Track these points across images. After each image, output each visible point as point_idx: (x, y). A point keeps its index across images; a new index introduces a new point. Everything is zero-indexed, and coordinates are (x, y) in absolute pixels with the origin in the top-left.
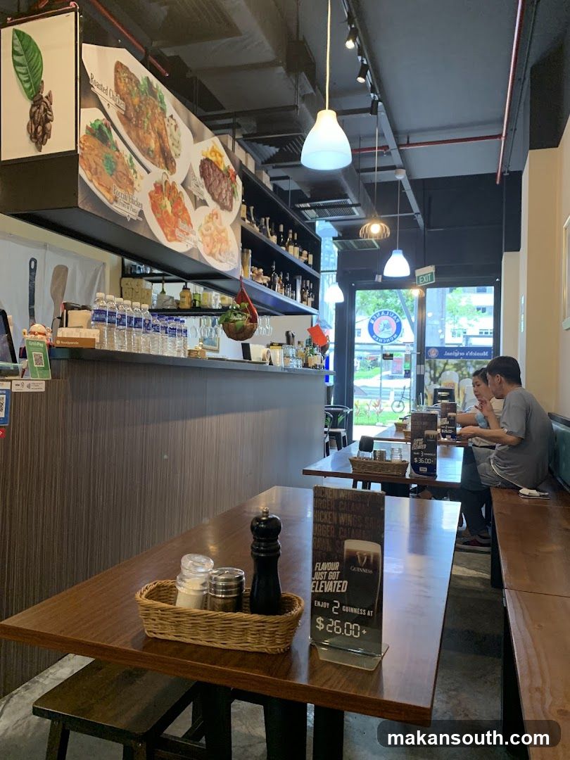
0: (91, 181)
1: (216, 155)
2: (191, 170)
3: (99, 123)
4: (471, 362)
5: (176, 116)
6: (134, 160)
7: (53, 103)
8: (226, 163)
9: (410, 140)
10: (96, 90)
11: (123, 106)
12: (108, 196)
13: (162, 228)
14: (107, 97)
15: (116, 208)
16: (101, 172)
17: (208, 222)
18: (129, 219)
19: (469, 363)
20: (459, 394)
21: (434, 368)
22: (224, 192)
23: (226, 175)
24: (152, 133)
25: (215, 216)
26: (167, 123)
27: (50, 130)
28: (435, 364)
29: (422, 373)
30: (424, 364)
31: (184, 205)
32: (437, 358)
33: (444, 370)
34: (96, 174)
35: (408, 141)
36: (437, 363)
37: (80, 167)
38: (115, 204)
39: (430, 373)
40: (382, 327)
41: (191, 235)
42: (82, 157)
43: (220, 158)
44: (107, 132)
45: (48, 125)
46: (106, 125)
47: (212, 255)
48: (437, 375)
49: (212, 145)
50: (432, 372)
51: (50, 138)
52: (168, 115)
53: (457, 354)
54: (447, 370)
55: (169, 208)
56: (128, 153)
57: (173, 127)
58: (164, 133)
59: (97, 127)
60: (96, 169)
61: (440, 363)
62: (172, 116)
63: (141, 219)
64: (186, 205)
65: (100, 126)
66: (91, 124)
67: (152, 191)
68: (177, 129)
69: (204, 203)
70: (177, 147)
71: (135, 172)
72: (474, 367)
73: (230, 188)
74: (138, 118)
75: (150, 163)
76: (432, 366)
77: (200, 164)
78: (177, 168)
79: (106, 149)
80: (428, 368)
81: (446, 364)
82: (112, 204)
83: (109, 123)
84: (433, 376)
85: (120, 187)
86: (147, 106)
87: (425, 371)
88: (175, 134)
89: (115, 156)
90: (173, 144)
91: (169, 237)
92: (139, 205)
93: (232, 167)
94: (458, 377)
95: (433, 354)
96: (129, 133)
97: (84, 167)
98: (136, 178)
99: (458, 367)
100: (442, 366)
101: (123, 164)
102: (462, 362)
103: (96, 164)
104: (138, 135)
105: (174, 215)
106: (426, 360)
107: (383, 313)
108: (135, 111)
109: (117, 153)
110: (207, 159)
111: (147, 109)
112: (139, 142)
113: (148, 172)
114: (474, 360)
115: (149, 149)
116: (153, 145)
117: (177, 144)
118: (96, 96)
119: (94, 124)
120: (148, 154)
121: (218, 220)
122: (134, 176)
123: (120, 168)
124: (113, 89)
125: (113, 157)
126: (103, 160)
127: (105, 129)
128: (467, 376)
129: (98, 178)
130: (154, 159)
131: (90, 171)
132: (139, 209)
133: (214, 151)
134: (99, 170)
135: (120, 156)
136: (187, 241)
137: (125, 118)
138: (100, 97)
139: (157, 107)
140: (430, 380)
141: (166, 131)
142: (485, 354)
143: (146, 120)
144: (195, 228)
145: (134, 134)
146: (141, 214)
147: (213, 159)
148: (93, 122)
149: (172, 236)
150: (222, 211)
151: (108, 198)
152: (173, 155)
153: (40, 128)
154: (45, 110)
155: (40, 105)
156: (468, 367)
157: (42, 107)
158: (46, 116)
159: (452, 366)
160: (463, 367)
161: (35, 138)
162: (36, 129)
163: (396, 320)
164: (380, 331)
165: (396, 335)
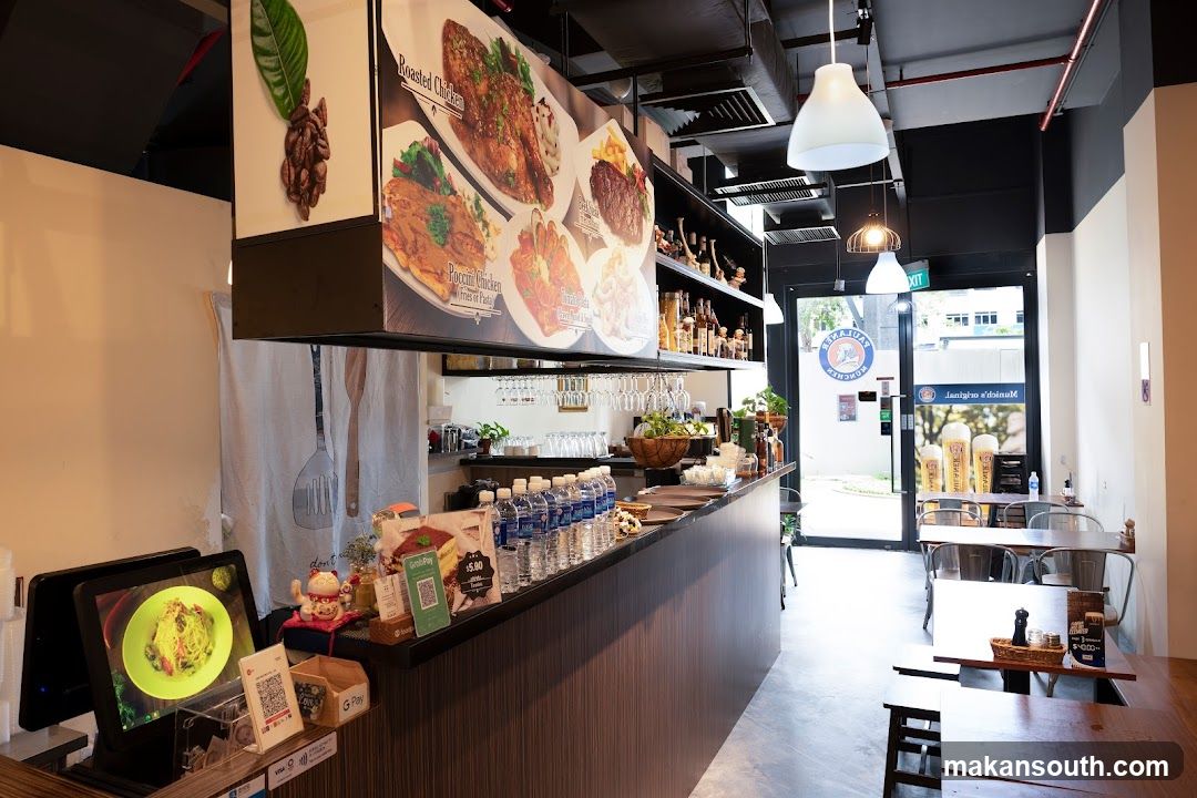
0: (407, 270)
1: (614, 152)
2: (577, 190)
3: (418, 148)
4: (991, 407)
5: (550, 100)
6: (484, 203)
7: (329, 123)
8: (630, 159)
9: (904, 73)
10: (411, 84)
11: (460, 105)
12: (438, 287)
13: (535, 314)
14: (432, 94)
15: (453, 308)
16: (424, 247)
17: (607, 275)
18: (478, 320)
19: (986, 410)
20: (972, 460)
21: (931, 418)
22: (629, 212)
23: (631, 181)
24: (512, 141)
25: (617, 262)
26: (535, 115)
27: (324, 177)
28: (931, 413)
29: (911, 428)
30: (913, 413)
31: (569, 260)
32: (934, 402)
33: (946, 422)
34: (415, 252)
35: (901, 76)
36: (934, 411)
37: (385, 250)
38: (453, 300)
39: (923, 426)
40: (841, 355)
41: (582, 310)
42: (388, 227)
43: (620, 155)
44: (432, 163)
45: (320, 167)
46: (430, 149)
47: (615, 332)
48: (935, 430)
49: (608, 134)
50: (927, 425)
51: (323, 192)
52: (536, 100)
53: (966, 396)
54: (951, 422)
55: (545, 275)
56: (470, 191)
57: (546, 120)
58: (532, 135)
59: (414, 158)
60: (416, 241)
61: (939, 411)
62: (542, 101)
63: (499, 313)
64: (572, 259)
65: (419, 154)
66: (403, 155)
67: (516, 252)
68: (553, 121)
69: (600, 243)
70: (554, 156)
71: (486, 225)
72: (996, 415)
73: (638, 203)
74: (487, 119)
75: (511, 200)
76: (927, 415)
77: (590, 175)
78: (555, 194)
79: (431, 197)
80: (919, 420)
81: (949, 412)
82: (446, 301)
83: (435, 143)
84: (927, 432)
85: (460, 264)
86: (502, 93)
87: (916, 424)
88: (550, 133)
89: (449, 207)
90: (547, 152)
91: (547, 328)
92: (496, 286)
93: (639, 166)
94: (969, 433)
95: (927, 397)
96: (471, 153)
97: (392, 247)
98: (488, 235)
99: (970, 417)
100: (943, 415)
101: (463, 216)
102: (976, 408)
103: (414, 230)
104: (488, 154)
105: (554, 284)
106: (916, 406)
107: (842, 333)
108: (481, 105)
109: (452, 198)
110: (602, 163)
111: (501, 97)
112: (492, 166)
113: (508, 216)
114: (996, 405)
115: (508, 173)
116: (514, 162)
117: (554, 149)
118: (410, 95)
119: (409, 154)
120: (507, 184)
121: (621, 267)
122: (484, 234)
123: (459, 225)
124: (441, 75)
125: (445, 210)
126: (427, 221)
127: (429, 156)
128: (984, 431)
129: (420, 260)
130: (515, 189)
131: (404, 250)
132: (495, 294)
133: (611, 145)
134: (419, 244)
135: (460, 203)
136: (576, 323)
137: (464, 126)
138: (417, 96)
139: (517, 89)
140: (922, 438)
141: (534, 131)
142: (1014, 394)
143: (501, 119)
144: (588, 295)
145: (480, 154)
146: (499, 302)
147: (610, 159)
148: (406, 150)
149: (552, 324)
150: (627, 249)
151: (440, 293)
152: (548, 171)
153: (304, 174)
154: (314, 137)
155: (304, 129)
156: (985, 416)
157: (308, 131)
158: (315, 149)
159: (959, 416)
160: (977, 416)
161: (297, 192)
162: (298, 176)
163: (863, 344)
164: (839, 362)
165: (865, 368)
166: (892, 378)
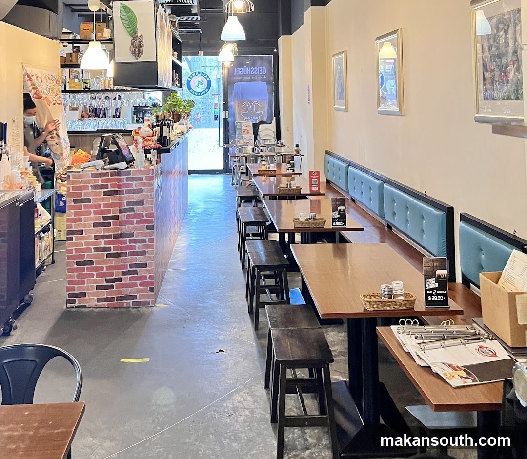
7: (144, 39)
27: (142, 51)
29: (227, 117)
30: (228, 110)
40: (197, 83)
45: (141, 49)
107: (197, 73)
153: (137, 50)
154: (139, 42)
155: (137, 39)
157: (138, 41)
158: (140, 45)
161: (135, 53)
162: (135, 50)
164: (196, 87)
165: (207, 90)
166: (220, 95)
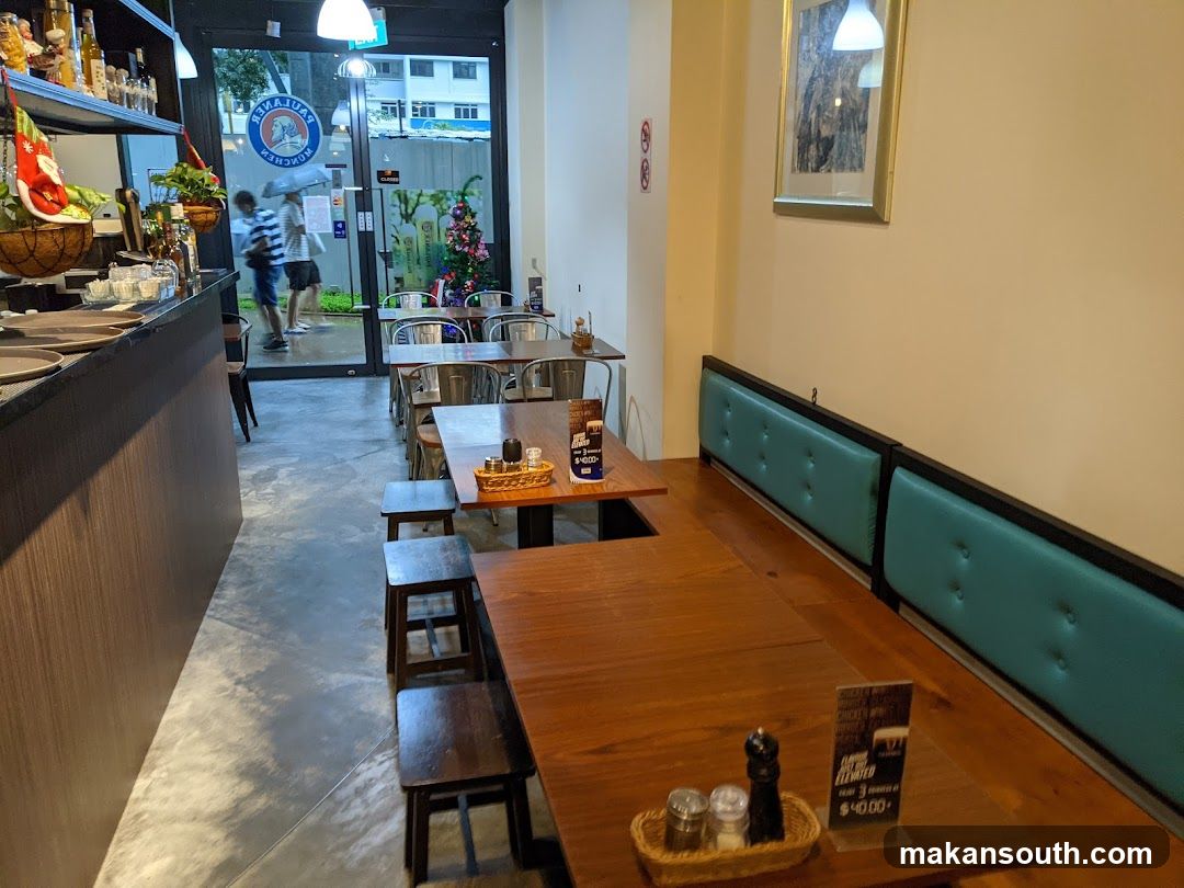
4: (452, 191)
19: (449, 194)
20: (439, 236)
21: (405, 200)
28: (406, 196)
30: (371, 209)
33: (417, 205)
36: (408, 195)
39: (400, 207)
40: (279, 131)
48: (410, 211)
50: (403, 206)
54: (423, 203)
61: (413, 193)
72: (456, 198)
76: (402, 197)
81: (420, 195)
84: (404, 212)
94: (436, 214)
99: (436, 200)
100: (415, 198)
102: (441, 191)
107: (278, 102)
156: (448, 199)
159: (428, 198)
160: (442, 198)
163: (306, 119)
164: (276, 142)
165: (309, 152)
166: (345, 166)
